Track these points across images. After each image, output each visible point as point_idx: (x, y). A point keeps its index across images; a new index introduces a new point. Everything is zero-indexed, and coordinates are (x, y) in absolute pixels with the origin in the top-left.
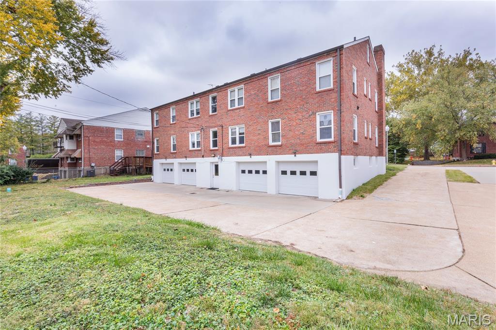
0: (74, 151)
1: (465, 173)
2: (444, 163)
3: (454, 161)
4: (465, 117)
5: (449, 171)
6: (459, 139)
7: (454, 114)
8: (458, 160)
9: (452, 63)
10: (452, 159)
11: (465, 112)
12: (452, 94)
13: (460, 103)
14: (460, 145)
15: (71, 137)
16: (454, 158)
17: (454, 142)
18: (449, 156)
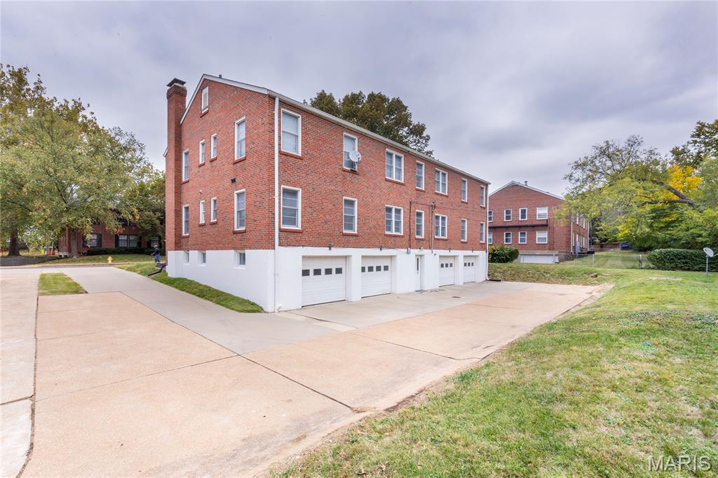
1: (69, 279)
2: (44, 262)
3: (60, 257)
4: (75, 195)
5: (46, 277)
6: (67, 226)
7: (60, 188)
8: (66, 257)
9: (58, 109)
10: (57, 254)
11: (75, 188)
12: (57, 157)
13: (69, 174)
14: (69, 236)
16: (61, 254)
17: (59, 229)
18: (54, 249)
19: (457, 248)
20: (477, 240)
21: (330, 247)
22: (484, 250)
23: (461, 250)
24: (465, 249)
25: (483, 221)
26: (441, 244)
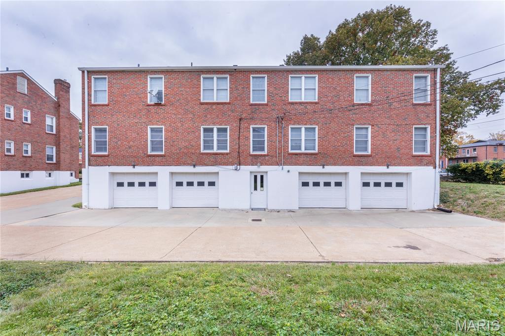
19: (343, 164)
20: (402, 151)
21: (134, 166)
22: (427, 165)
23: (354, 165)
24: (366, 164)
25: (422, 124)
26: (302, 159)
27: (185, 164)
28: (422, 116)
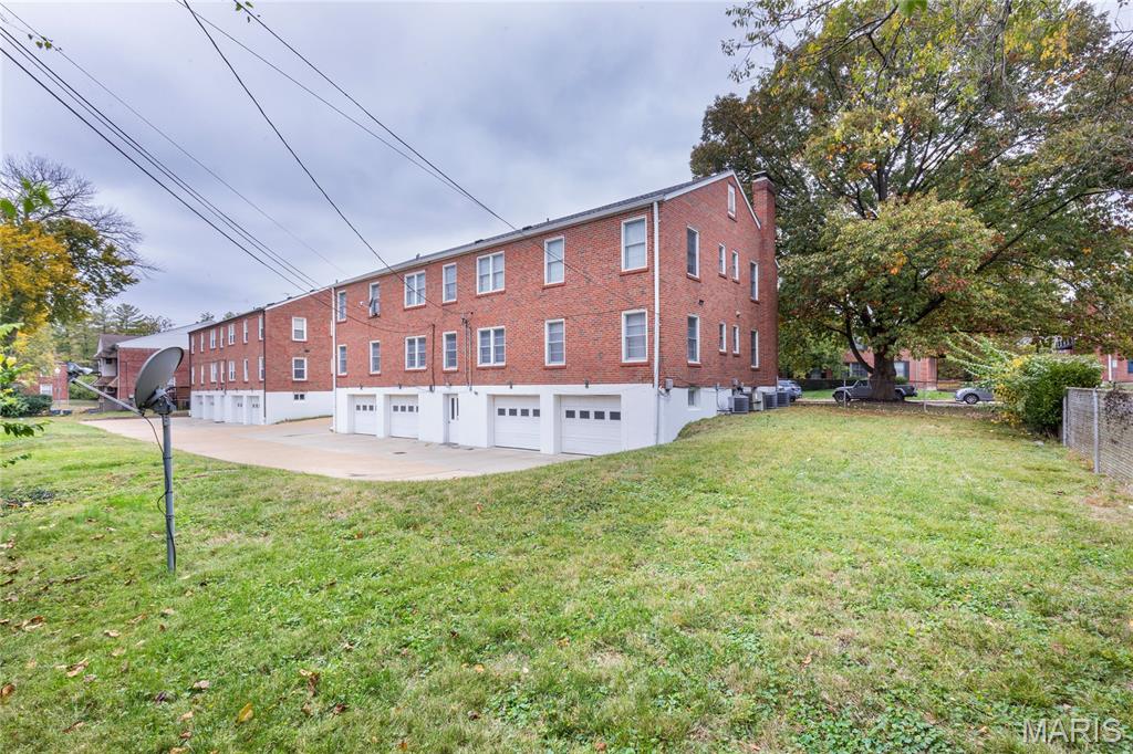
0: (112, 378)
15: (109, 361)
19: (533, 382)
20: (605, 358)
21: (362, 387)
22: (642, 381)
23: (546, 383)
24: (566, 382)
25: (635, 308)
26: (490, 374)
27: (393, 385)
28: (634, 292)
